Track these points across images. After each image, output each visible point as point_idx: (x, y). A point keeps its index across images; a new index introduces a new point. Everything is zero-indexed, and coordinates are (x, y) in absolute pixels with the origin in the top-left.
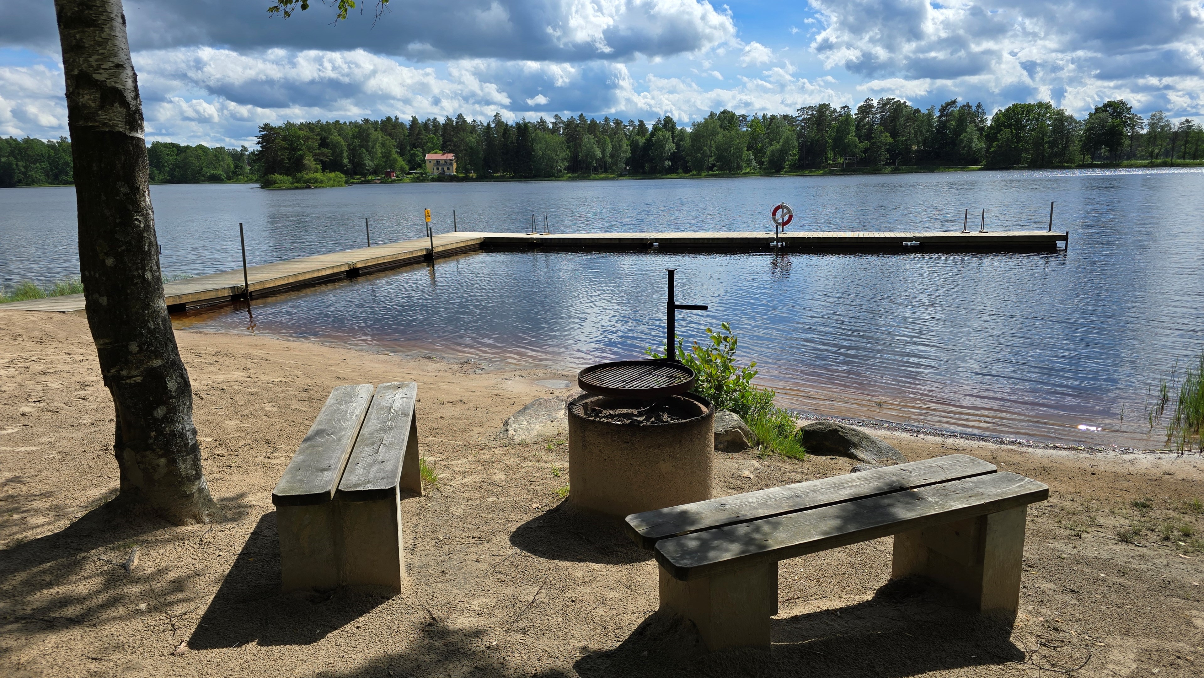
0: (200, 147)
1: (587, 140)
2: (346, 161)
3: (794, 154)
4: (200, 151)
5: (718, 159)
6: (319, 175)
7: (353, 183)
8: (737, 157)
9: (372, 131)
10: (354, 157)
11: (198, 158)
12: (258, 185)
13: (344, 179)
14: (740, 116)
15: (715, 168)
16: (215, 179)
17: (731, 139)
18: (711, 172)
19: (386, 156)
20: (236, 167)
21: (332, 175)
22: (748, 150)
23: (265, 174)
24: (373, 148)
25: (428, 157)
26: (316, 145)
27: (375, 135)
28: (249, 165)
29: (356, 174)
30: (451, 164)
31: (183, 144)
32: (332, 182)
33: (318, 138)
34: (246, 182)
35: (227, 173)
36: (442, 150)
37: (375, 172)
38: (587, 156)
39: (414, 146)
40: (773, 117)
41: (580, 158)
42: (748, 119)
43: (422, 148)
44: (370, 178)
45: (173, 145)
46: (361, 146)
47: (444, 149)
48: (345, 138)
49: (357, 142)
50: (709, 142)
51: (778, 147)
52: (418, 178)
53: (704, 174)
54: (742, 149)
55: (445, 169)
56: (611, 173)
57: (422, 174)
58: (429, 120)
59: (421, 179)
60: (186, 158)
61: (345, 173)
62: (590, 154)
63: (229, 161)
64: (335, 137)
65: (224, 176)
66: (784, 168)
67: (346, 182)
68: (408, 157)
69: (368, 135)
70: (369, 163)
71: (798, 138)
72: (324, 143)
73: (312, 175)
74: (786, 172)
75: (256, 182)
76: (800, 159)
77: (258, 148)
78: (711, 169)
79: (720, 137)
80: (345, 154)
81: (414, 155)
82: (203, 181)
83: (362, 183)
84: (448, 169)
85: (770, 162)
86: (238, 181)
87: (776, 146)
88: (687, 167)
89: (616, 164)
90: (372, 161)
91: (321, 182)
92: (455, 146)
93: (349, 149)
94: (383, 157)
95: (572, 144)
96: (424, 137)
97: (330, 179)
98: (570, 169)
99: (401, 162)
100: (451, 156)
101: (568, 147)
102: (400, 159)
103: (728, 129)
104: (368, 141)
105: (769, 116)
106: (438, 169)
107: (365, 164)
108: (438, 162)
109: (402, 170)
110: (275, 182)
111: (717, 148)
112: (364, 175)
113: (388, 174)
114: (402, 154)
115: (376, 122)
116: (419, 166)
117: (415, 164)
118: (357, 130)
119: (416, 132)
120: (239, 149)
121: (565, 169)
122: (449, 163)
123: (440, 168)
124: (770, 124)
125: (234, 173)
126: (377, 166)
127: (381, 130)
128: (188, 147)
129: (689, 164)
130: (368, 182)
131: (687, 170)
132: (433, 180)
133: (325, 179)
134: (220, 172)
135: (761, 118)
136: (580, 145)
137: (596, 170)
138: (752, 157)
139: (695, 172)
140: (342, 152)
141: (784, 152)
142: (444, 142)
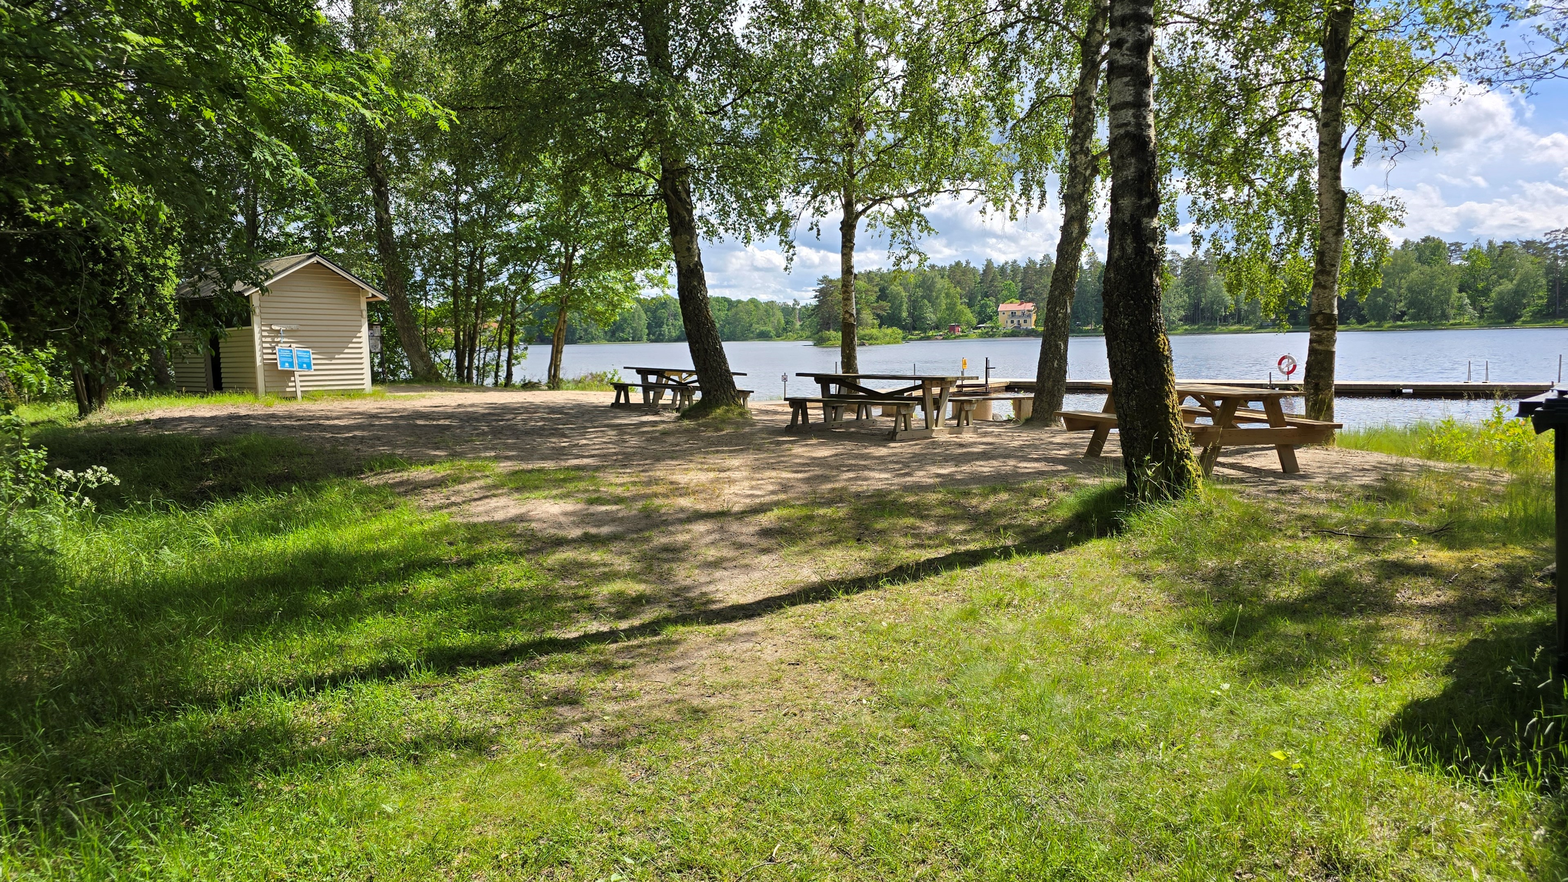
0: (753, 301)
1: (1212, 282)
2: (905, 314)
3: (1540, 298)
4: (752, 306)
5: (1411, 304)
6: (875, 331)
7: (911, 340)
8: (1442, 303)
9: (938, 279)
10: (914, 309)
11: (749, 313)
12: (811, 343)
13: (901, 335)
14: (1452, 245)
15: (1406, 317)
16: (764, 336)
17: (1433, 277)
18: (1399, 323)
19: (951, 307)
20: (787, 323)
21: (889, 331)
22: (1460, 291)
23: (820, 331)
24: (937, 298)
25: (1002, 307)
26: (873, 298)
27: (941, 283)
28: (800, 319)
29: (915, 329)
30: (1030, 316)
31: (734, 299)
32: (887, 339)
33: (877, 289)
34: (796, 339)
35: (776, 330)
36: (1020, 298)
37: (937, 327)
38: (1212, 303)
39: (986, 295)
40: (1507, 245)
41: (1202, 305)
42: (1464, 248)
43: (996, 297)
44: (931, 333)
45: (725, 299)
46: (923, 297)
47: (1023, 297)
48: (905, 287)
49: (920, 292)
50: (1397, 281)
51: (1510, 286)
52: (987, 333)
53: (1387, 325)
54: (1450, 290)
55: (1022, 321)
56: (1247, 325)
57: (993, 328)
58: (1007, 263)
59: (990, 335)
60: (736, 314)
61: (903, 328)
62: (1218, 301)
63: (780, 315)
64: (896, 288)
65: (773, 333)
66: (1520, 317)
67: (904, 338)
68: (977, 308)
69: (933, 283)
70: (931, 316)
71: (1547, 274)
72: (883, 295)
73: (868, 331)
74: (1524, 322)
75: (807, 338)
76: (1548, 305)
77: (814, 302)
78: (1399, 318)
79: (1414, 275)
80: (905, 307)
81: (984, 306)
82: (752, 339)
83: (921, 339)
84: (1025, 321)
85: (1496, 308)
86: (787, 339)
87: (1507, 286)
88: (1363, 316)
89: (1254, 312)
90: (935, 313)
91: (876, 339)
92: (1035, 294)
93: (910, 300)
94: (947, 309)
95: (1192, 288)
96: (999, 284)
97: (886, 335)
98: (1186, 320)
99: (969, 315)
100: (1030, 306)
101: (1187, 292)
102: (967, 311)
103: (1429, 264)
104: (931, 291)
105: (1498, 242)
106: (1012, 322)
107: (925, 318)
108: (1013, 314)
109: (968, 324)
110: (829, 339)
111: (1410, 289)
112: (924, 330)
113: (952, 329)
114: (970, 305)
115: (943, 269)
116: (990, 318)
117: (984, 317)
118: (921, 278)
119: (990, 278)
120: (791, 303)
121: (1180, 320)
122: (1026, 315)
123: (1015, 321)
124: (1500, 256)
125: (785, 329)
126: (939, 320)
127: (949, 277)
128: (739, 302)
129: (1365, 312)
130: (928, 338)
131: (1362, 320)
132: (1006, 335)
133: (880, 335)
134: (769, 328)
135: (1485, 246)
136: (1204, 288)
137: (1225, 320)
138: (1467, 301)
139: (1373, 323)
140: (901, 305)
141: (1519, 293)
142: (1023, 290)
